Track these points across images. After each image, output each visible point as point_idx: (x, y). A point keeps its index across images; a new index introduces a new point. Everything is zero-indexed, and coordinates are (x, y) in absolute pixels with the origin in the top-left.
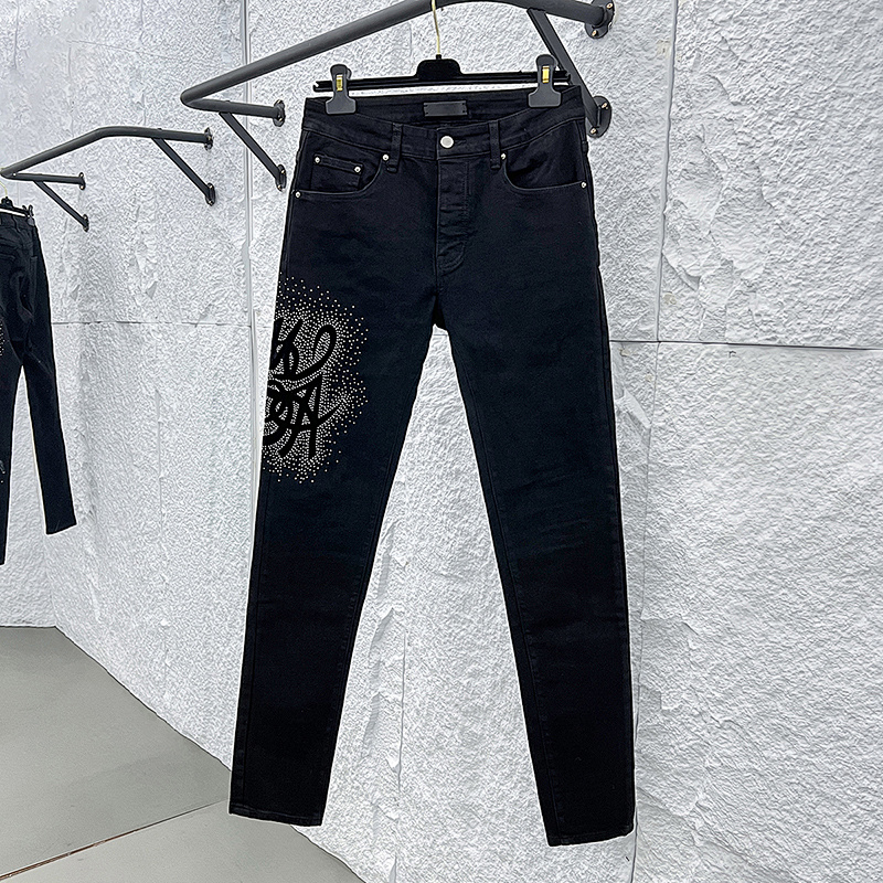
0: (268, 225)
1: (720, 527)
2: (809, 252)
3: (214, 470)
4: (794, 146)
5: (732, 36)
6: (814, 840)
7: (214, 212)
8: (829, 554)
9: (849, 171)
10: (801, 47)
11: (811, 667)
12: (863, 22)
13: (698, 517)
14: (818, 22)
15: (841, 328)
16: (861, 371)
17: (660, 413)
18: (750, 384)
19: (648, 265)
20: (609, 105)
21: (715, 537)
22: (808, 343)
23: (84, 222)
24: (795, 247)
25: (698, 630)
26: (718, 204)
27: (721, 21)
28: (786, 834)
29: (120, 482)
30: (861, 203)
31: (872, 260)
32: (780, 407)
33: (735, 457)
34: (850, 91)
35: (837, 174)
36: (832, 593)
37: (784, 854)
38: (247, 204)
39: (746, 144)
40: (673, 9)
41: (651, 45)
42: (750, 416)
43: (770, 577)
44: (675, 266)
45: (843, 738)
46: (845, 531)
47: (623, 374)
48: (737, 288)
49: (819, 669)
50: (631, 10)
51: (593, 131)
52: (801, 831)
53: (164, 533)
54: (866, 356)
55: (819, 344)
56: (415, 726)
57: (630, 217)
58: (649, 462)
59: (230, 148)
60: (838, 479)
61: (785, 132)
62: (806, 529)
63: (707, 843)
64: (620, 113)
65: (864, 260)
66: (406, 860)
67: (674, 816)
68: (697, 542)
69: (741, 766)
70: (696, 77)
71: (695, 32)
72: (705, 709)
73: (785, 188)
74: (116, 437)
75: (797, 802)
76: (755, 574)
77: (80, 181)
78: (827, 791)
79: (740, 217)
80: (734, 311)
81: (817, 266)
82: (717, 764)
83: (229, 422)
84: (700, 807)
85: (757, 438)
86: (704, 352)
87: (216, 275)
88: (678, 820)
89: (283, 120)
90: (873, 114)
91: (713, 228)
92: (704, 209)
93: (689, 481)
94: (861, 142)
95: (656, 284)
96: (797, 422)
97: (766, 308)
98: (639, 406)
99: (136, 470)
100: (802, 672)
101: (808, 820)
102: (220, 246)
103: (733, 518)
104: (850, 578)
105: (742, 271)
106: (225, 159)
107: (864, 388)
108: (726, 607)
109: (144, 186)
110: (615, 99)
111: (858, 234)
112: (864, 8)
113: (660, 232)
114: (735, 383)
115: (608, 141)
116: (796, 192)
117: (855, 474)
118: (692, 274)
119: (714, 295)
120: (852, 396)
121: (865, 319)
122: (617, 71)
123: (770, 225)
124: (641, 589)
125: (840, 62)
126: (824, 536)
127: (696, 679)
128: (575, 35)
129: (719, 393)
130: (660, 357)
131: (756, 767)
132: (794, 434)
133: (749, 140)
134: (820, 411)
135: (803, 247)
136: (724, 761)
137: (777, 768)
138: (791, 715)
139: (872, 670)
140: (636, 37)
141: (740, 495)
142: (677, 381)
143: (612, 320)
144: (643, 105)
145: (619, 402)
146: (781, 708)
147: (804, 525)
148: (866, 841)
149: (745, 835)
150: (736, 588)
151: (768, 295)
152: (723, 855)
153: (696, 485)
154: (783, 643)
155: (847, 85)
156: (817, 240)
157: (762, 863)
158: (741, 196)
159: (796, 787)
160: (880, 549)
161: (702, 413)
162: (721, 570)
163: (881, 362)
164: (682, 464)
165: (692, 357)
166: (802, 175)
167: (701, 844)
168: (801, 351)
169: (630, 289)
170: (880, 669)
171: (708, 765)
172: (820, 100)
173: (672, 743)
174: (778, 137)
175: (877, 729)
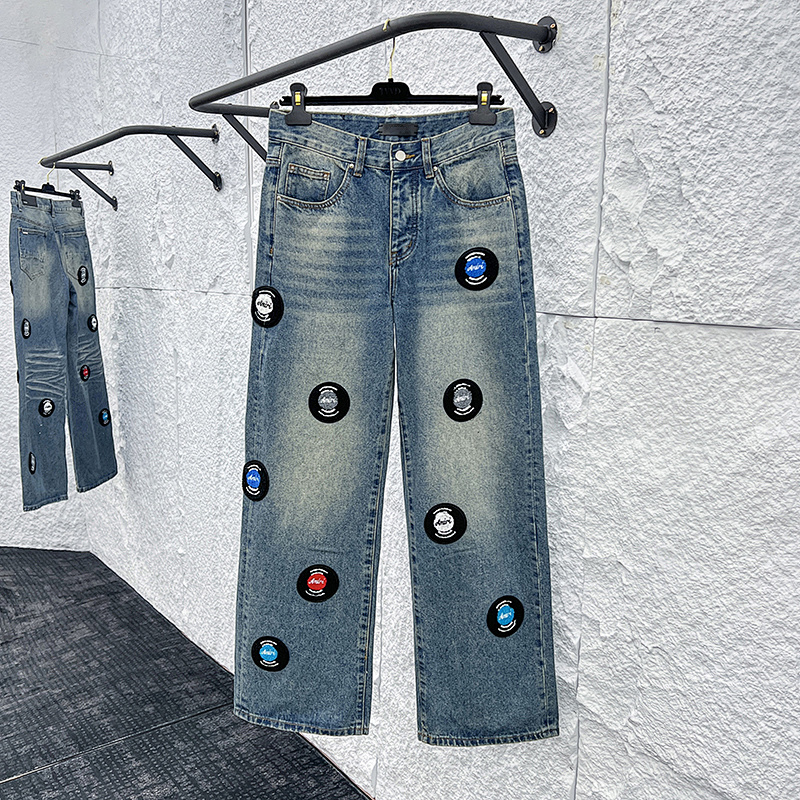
1: (648, 479)
2: (721, 244)
3: (222, 418)
4: (708, 152)
5: (655, 55)
7: (220, 197)
8: (740, 505)
9: (754, 174)
10: (712, 66)
11: (725, 603)
12: (764, 46)
13: (629, 471)
14: (727, 45)
15: (747, 309)
16: (766, 347)
17: (597, 379)
18: (672, 356)
19: (586, 250)
20: (555, 109)
21: (644, 488)
22: (720, 322)
23: (114, 203)
24: (709, 239)
25: (630, 569)
26: (646, 199)
27: (647, 42)
28: (705, 747)
29: (144, 427)
30: (764, 202)
31: (774, 252)
32: (698, 377)
33: (660, 419)
34: (754, 105)
35: (744, 177)
36: (743, 539)
37: (703, 764)
38: (248, 191)
39: (669, 148)
40: (606, 29)
41: (588, 59)
42: (673, 383)
43: (691, 524)
44: (609, 252)
45: (752, 665)
46: (753, 486)
47: (567, 344)
48: (661, 273)
49: (732, 605)
50: (571, 29)
51: (543, 131)
52: (718, 745)
53: (181, 472)
54: (771, 334)
55: (730, 323)
56: (392, 645)
58: (588, 421)
59: (234, 142)
60: (747, 441)
61: (700, 139)
62: (720, 483)
63: (638, 753)
64: (565, 117)
65: (768, 251)
66: (386, 761)
67: (610, 730)
68: (628, 492)
69: (666, 686)
70: (627, 88)
71: (625, 50)
72: (636, 636)
73: (699, 188)
74: (141, 389)
75: (714, 719)
76: (678, 521)
77: (109, 168)
78: (739, 710)
79: (664, 211)
80: (657, 292)
81: (728, 256)
82: (646, 685)
83: (234, 378)
84: (632, 722)
85: (678, 403)
86: (633, 328)
87: (222, 251)
88: (612, 734)
90: (774, 125)
91: (641, 219)
92: (634, 202)
93: (622, 439)
94: (764, 149)
95: (593, 267)
96: (713, 390)
97: (685, 290)
98: (579, 372)
99: (157, 417)
100: (718, 607)
101: (724, 735)
102: (226, 226)
103: (658, 472)
104: (758, 527)
105: (664, 258)
106: (230, 153)
107: (768, 362)
108: (654, 549)
109: (163, 173)
110: (559, 104)
111: (762, 228)
112: (765, 33)
113: (597, 221)
114: (659, 355)
115: (554, 140)
116: (709, 191)
117: (761, 436)
118: (623, 259)
119: (643, 279)
120: (759, 368)
121: (769, 302)
122: (561, 81)
123: (688, 218)
124: (583, 530)
125: (746, 80)
126: (735, 489)
127: (629, 610)
128: (525, 50)
129: (646, 363)
131: (680, 688)
132: (710, 400)
133: (669, 144)
134: (732, 380)
135: (716, 239)
136: (653, 682)
137: (697, 688)
138: (708, 643)
139: (777, 606)
140: (577, 53)
141: (663, 452)
142: (611, 352)
143: (557, 297)
144: (583, 110)
145: (563, 368)
146: (700, 637)
147: (719, 480)
148: (772, 755)
149: (671, 746)
150: (662, 532)
151: (686, 279)
152: (652, 763)
153: (628, 442)
154: (703, 581)
155: (751, 99)
156: (727, 233)
157: (685, 772)
158: (664, 192)
159: (714, 706)
160: (783, 502)
161: (632, 380)
162: (649, 517)
163: (783, 340)
164: (616, 424)
165: (623, 331)
166: (714, 177)
167: (633, 754)
168: (716, 329)
169: (572, 271)
170: (783, 606)
171: (639, 685)
172: (729, 112)
173: (611, 665)
174: (694, 143)
175: (781, 658)
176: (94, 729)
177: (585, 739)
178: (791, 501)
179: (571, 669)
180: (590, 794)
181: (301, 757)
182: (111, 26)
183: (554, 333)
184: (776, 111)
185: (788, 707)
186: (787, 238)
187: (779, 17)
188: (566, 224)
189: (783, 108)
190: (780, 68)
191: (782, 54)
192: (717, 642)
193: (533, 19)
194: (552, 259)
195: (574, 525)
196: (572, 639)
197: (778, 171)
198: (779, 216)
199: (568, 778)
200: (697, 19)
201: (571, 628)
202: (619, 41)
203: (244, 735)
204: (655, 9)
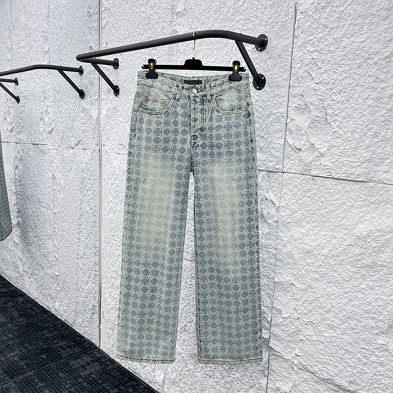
0: (109, 110)
1: (308, 247)
2: (345, 144)
3: (81, 211)
4: (340, 103)
5: (316, 57)
6: (343, 367)
7: (83, 101)
8: (351, 259)
9: (362, 114)
10: (344, 65)
11: (343, 302)
12: (368, 59)
13: (298, 242)
14: (350, 57)
15: (356, 173)
16: (365, 190)
17: (283, 200)
18: (320, 192)
19: (279, 142)
20: (265, 78)
21: (306, 250)
22: (344, 178)
23: (17, 99)
24: (340, 141)
25: (298, 286)
26: (309, 121)
27: (312, 51)
28: (332, 365)
29: (34, 213)
30: (366, 127)
31: (370, 149)
32: (332, 202)
33: (314, 220)
34: (362, 84)
35: (357, 115)
36: (352, 274)
37: (330, 373)
38: (99, 99)
39: (321, 100)
40: (292, 43)
41: (282, 56)
42: (320, 204)
43: (327, 267)
44: (291, 144)
45: (354, 329)
46: (357, 251)
47: (268, 184)
48: (316, 155)
49: (346, 303)
50: (274, 42)
51: (258, 87)
52: (337, 364)
54: (367, 185)
55: (349, 179)
57: (272, 123)
58: (279, 219)
59: (92, 76)
60: (355, 231)
61: (337, 97)
63: (299, 369)
64: (269, 82)
65: (367, 149)
66: (170, 375)
68: (298, 252)
69: (314, 339)
70: (301, 71)
71: (302, 54)
72: (300, 317)
73: (336, 118)
74: (32, 194)
75: (336, 353)
76: (321, 265)
77: (16, 82)
78: (348, 349)
79: (318, 127)
80: (314, 163)
81: (349, 149)
82: (304, 338)
83: (89, 191)
84: (296, 355)
85: (323, 213)
86: (301, 179)
87: (83, 128)
88: (286, 360)
89: (118, 67)
90: (371, 94)
91: (307, 130)
92: (303, 122)
93: (295, 228)
94: (366, 104)
95: (282, 150)
96: (339, 208)
97: (328, 163)
98: (274, 197)
99: (42, 208)
100: (339, 304)
101: (341, 360)
102: (85, 116)
103: (312, 243)
104: (359, 269)
105: (318, 148)
106: (89, 80)
107: (366, 197)
108: (309, 278)
109: (48, 87)
110: (267, 75)
111: (364, 138)
112: (369, 53)
113: (285, 130)
114: (314, 191)
115: (264, 92)
116: (341, 120)
117: (361, 229)
118: (298, 147)
119: (307, 157)
120: (361, 199)
121: (367, 171)
122: (268, 65)
123: (330, 131)
124: (274, 269)
125: (359, 73)
126: (349, 252)
127: (297, 305)
128: (250, 48)
129: (307, 194)
130: (284, 179)
131: (320, 340)
132: (338, 212)
133: (322, 98)
134: (348, 204)
135: (343, 142)
136: (307, 337)
137: (329, 340)
138: (334, 320)
139: (367, 303)
140: (277, 53)
141: (315, 234)
142: (290, 188)
143: (264, 163)
144: (279, 79)
145: (267, 195)
146: (330, 317)
147: (341, 247)
148: (363, 368)
149: (316, 365)
150: (313, 270)
151: (328, 158)
152: (306, 373)
153: (298, 229)
154: (332, 292)
155: (361, 81)
156: (348, 139)
157: (322, 377)
158: (318, 119)
159: (336, 348)
160: (371, 258)
161: (300, 202)
162: (308, 263)
163: (372, 187)
164: (292, 221)
165: (297, 179)
166: (343, 114)
167: (297, 370)
168: (341, 181)
169: (272, 151)
170: (370, 303)
171: (300, 338)
172: (351, 86)
173: (287, 329)
174: (334, 98)
175: (368, 326)
176: (17, 368)
177: (272, 363)
178: (375, 258)
179: (266, 331)
180: (275, 388)
181: (124, 378)
182: (19, 11)
183: (263, 179)
184: (373, 87)
185: (371, 347)
186: (376, 143)
187: (375, 47)
188: (269, 130)
189: (375, 87)
190: (375, 69)
191: (376, 63)
192: (339, 319)
193: (256, 35)
194: (262, 145)
195: (270, 266)
196: (268, 318)
197: (373, 114)
198: (373, 134)
199: (264, 381)
200: (337, 43)
201: (267, 313)
202: (298, 49)
203: (93, 369)
204: (317, 36)
